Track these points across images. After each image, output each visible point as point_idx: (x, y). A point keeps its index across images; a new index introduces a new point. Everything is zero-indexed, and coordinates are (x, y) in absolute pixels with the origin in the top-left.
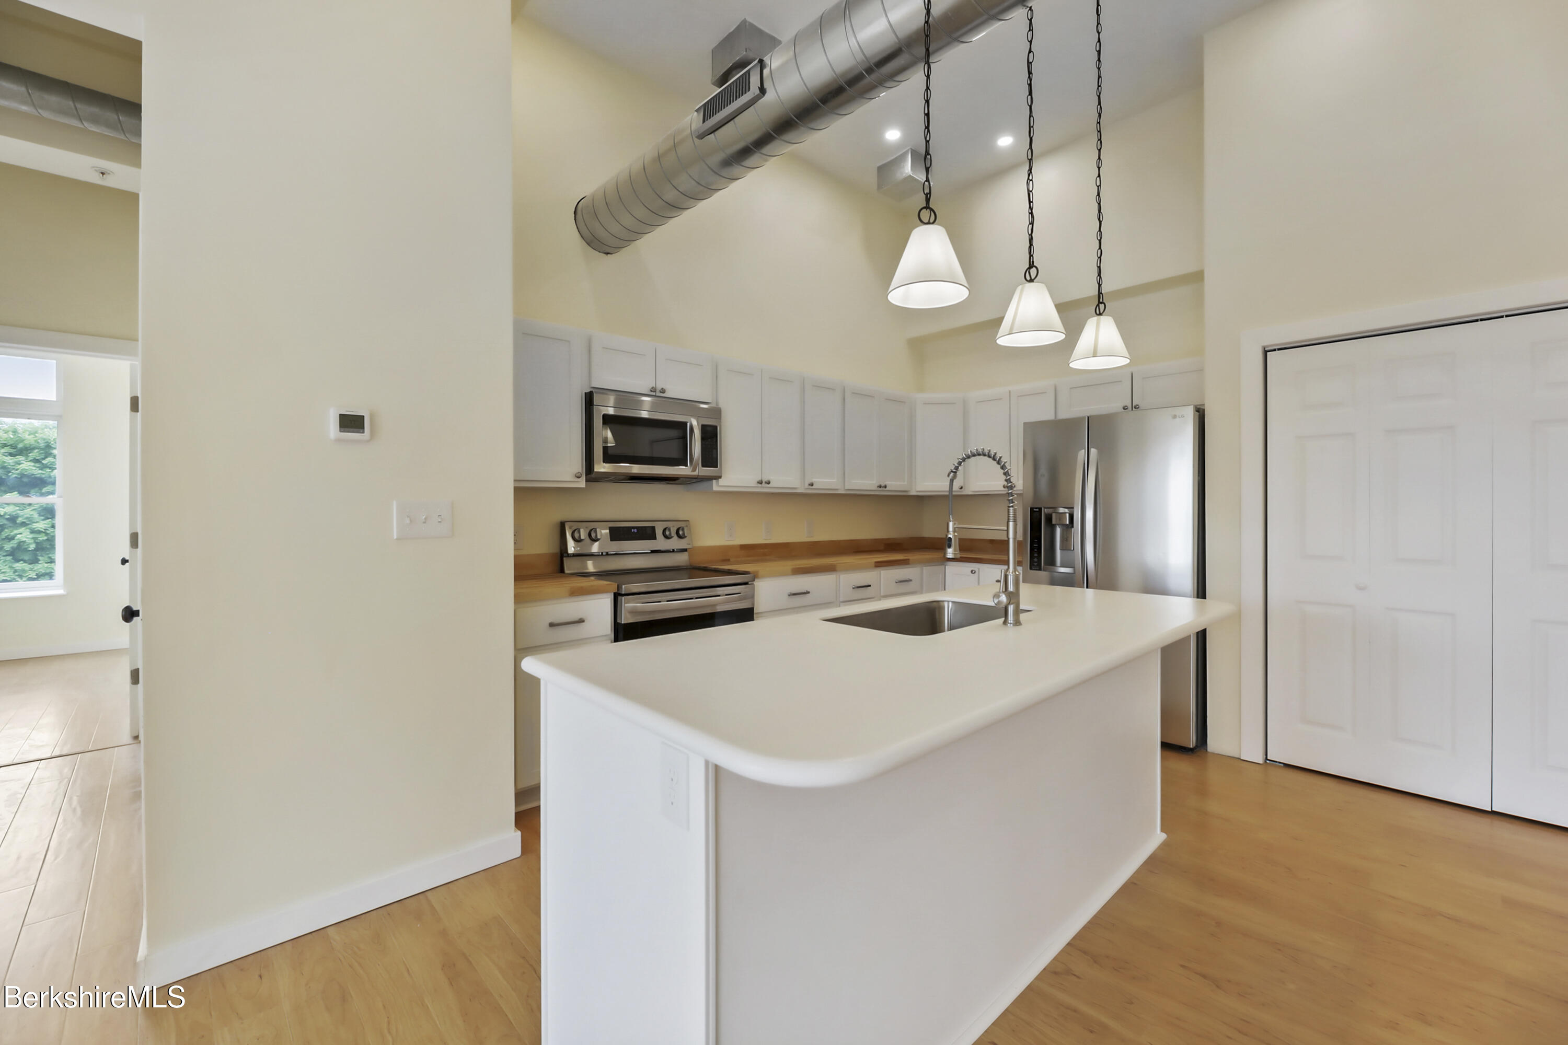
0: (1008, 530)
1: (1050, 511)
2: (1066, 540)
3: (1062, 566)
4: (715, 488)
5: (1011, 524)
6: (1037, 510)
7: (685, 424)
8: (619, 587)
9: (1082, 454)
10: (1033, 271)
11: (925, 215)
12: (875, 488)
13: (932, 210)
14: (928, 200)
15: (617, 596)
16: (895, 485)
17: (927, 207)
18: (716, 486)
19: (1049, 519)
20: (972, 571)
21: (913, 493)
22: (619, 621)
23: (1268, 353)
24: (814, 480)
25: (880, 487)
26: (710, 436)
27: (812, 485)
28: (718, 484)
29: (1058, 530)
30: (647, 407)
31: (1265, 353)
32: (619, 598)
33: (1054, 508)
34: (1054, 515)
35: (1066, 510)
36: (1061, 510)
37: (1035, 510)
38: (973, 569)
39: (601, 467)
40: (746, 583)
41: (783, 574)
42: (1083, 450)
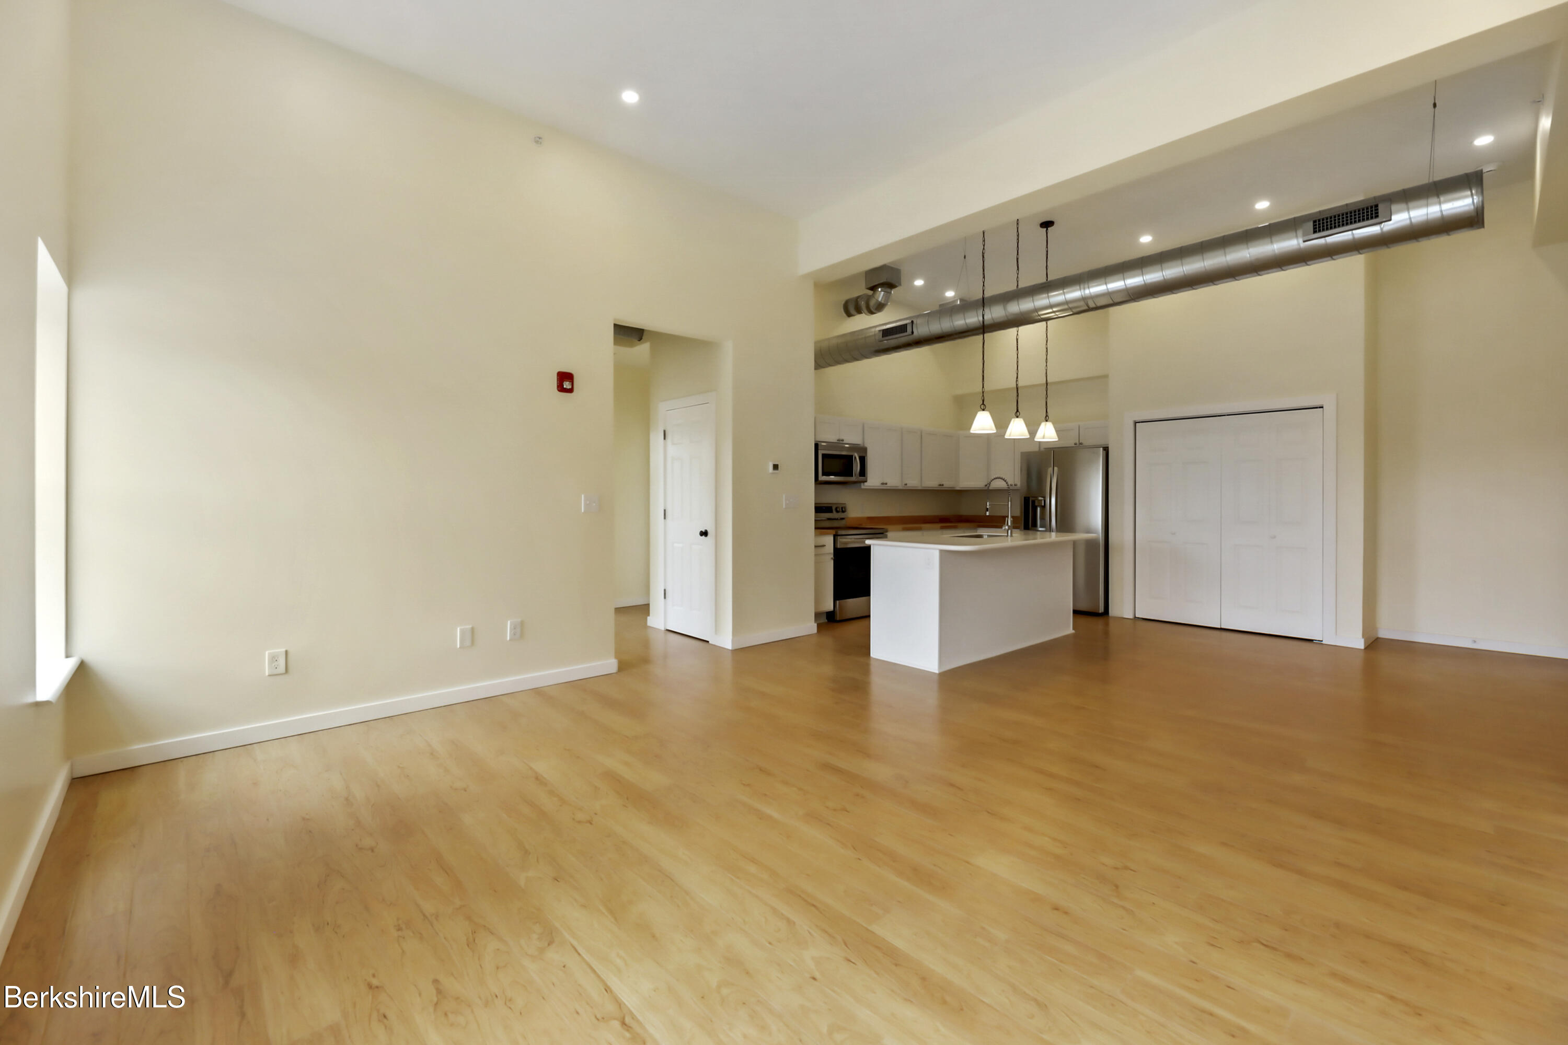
0: (1008, 505)
1: (1033, 499)
2: (1043, 514)
3: (1041, 527)
4: (862, 487)
5: (1010, 503)
7: (852, 456)
8: (836, 532)
9: (1050, 470)
10: (1018, 413)
11: (982, 407)
12: (937, 486)
13: (985, 405)
14: (983, 402)
15: (835, 536)
16: (948, 484)
17: (983, 404)
18: (864, 486)
19: (1033, 502)
21: (958, 488)
22: (836, 547)
23: (1137, 424)
24: (906, 482)
25: (940, 485)
26: (863, 460)
27: (906, 484)
29: (1039, 509)
30: (837, 449)
31: (1136, 423)
32: (836, 537)
33: (1036, 497)
34: (1036, 501)
35: (1042, 499)
36: (1040, 498)
37: (1027, 498)
39: (822, 478)
40: (882, 533)
41: (898, 530)
42: (1050, 468)
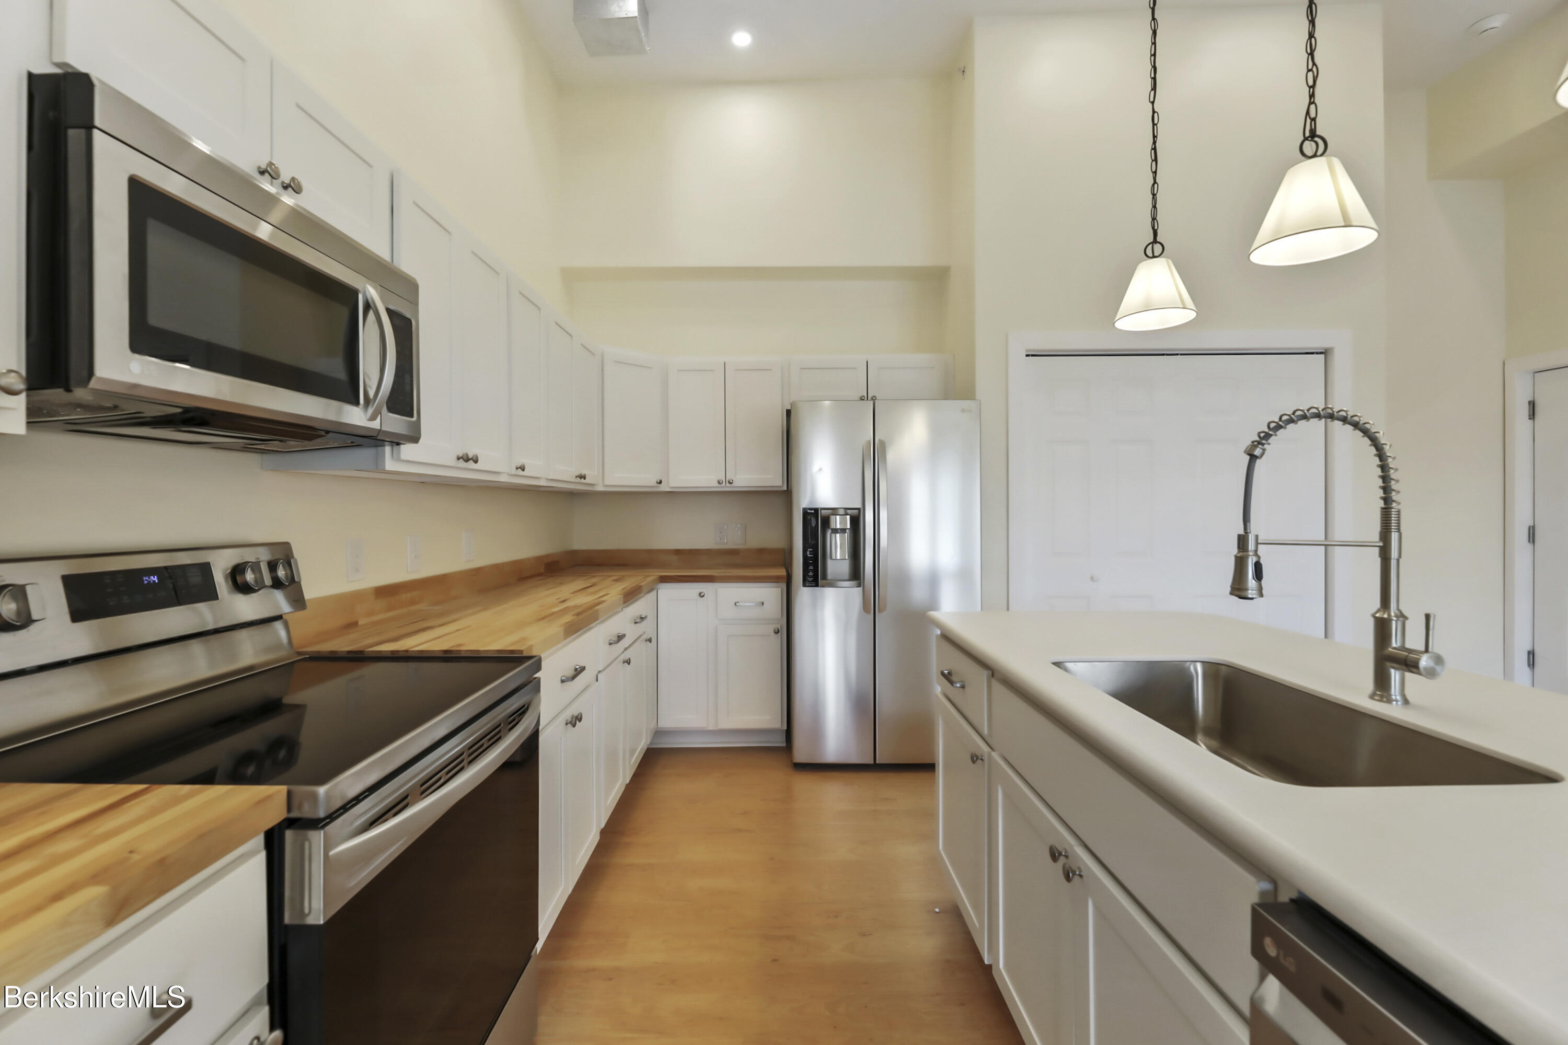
1: (828, 513)
4: (390, 465)
6: (813, 511)
12: (574, 478)
16: (591, 475)
20: (700, 594)
21: (600, 488)
22: (288, 918)
24: (523, 461)
25: (580, 477)
27: (521, 468)
28: (397, 458)
30: (276, 216)
37: (809, 511)
38: (701, 591)
